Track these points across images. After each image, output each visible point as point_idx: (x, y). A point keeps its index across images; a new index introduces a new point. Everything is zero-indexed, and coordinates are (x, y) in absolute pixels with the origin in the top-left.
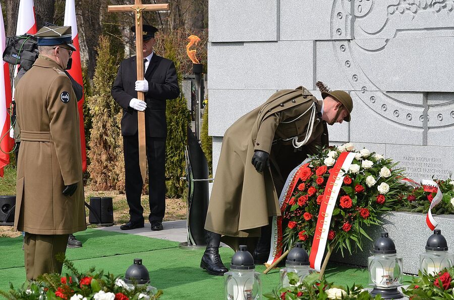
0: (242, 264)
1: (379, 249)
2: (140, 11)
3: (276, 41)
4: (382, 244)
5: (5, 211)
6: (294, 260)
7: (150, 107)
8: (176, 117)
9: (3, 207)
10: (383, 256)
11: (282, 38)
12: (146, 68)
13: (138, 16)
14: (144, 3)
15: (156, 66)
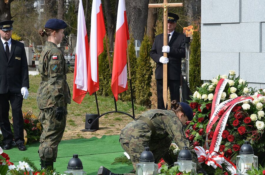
0: (145, 159)
1: (242, 151)
2: (166, 7)
3: (239, 23)
4: (245, 148)
5: (90, 123)
6: (182, 157)
7: (171, 62)
8: (198, 68)
9: (89, 120)
10: (245, 156)
11: (242, 21)
12: (170, 40)
13: (165, 10)
14: (168, 2)
15: (175, 38)
